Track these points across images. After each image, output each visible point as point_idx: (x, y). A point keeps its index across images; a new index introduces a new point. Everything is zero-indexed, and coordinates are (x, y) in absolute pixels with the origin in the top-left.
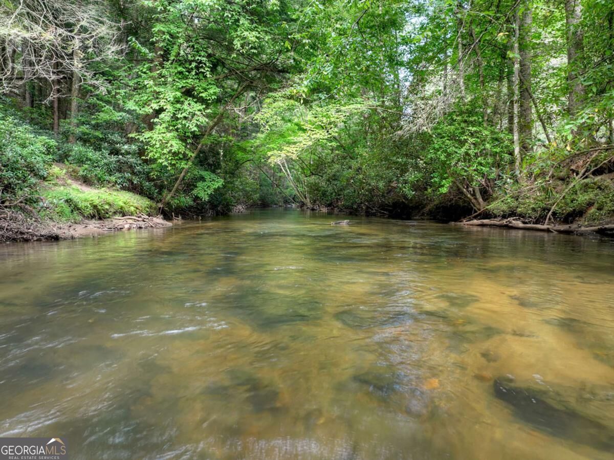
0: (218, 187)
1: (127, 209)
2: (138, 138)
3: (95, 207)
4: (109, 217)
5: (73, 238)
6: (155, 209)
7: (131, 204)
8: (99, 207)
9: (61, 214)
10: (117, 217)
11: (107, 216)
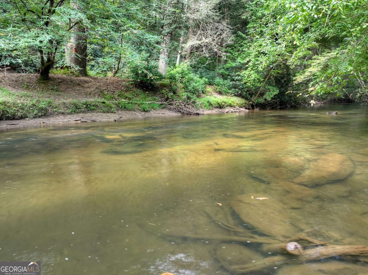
0: (276, 94)
1: (232, 105)
2: (240, 74)
3: (219, 104)
4: (224, 108)
5: (203, 114)
6: (248, 104)
7: (235, 102)
8: (220, 104)
9: (205, 106)
10: (227, 108)
11: (224, 107)
